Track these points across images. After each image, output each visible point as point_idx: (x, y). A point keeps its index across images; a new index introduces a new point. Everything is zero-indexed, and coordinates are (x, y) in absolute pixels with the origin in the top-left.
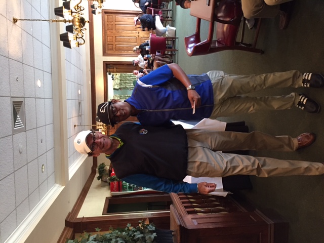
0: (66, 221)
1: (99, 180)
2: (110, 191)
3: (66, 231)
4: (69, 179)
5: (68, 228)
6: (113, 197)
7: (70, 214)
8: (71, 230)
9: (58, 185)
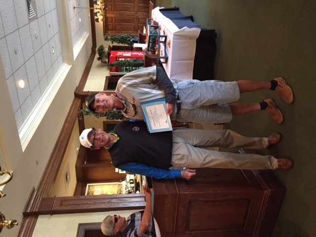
0: (75, 93)
1: (99, 60)
2: (109, 71)
3: (76, 101)
4: (75, 59)
5: (77, 99)
6: (112, 76)
7: (77, 88)
8: (80, 101)
9: (66, 64)
